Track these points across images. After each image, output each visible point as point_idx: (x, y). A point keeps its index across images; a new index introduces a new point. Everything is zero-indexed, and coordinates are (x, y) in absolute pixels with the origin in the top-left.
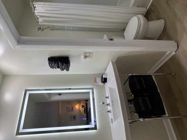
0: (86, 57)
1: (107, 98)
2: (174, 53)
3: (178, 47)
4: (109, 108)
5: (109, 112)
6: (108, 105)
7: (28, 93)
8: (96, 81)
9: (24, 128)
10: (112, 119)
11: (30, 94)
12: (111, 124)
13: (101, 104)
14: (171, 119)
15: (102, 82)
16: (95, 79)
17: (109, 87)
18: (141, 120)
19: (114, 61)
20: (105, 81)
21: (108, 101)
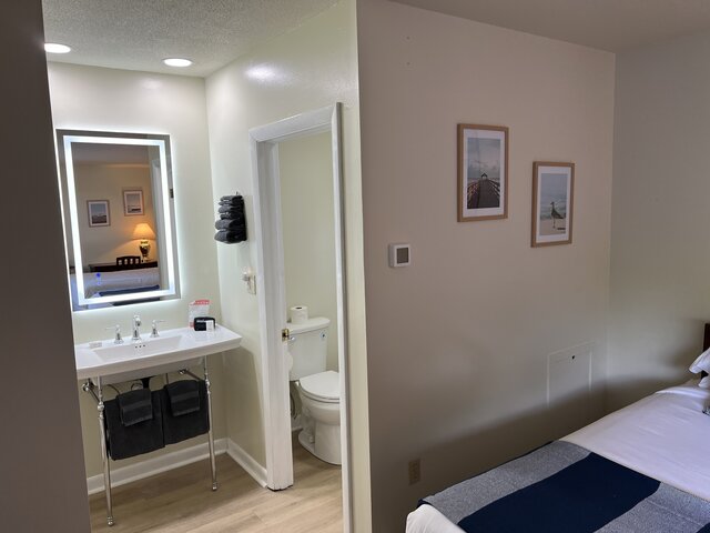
0: (248, 279)
1: (154, 332)
2: (264, 484)
3: (275, 491)
4: (127, 339)
5: (119, 337)
6: (136, 334)
7: (161, 144)
8: (198, 302)
9: (74, 145)
10: (100, 345)
11: (157, 148)
12: (88, 345)
13: (138, 319)
14: (105, 491)
15: (196, 319)
16: (206, 302)
17: (180, 337)
18: (100, 406)
19: (242, 344)
20: (199, 325)
21: (146, 336)
